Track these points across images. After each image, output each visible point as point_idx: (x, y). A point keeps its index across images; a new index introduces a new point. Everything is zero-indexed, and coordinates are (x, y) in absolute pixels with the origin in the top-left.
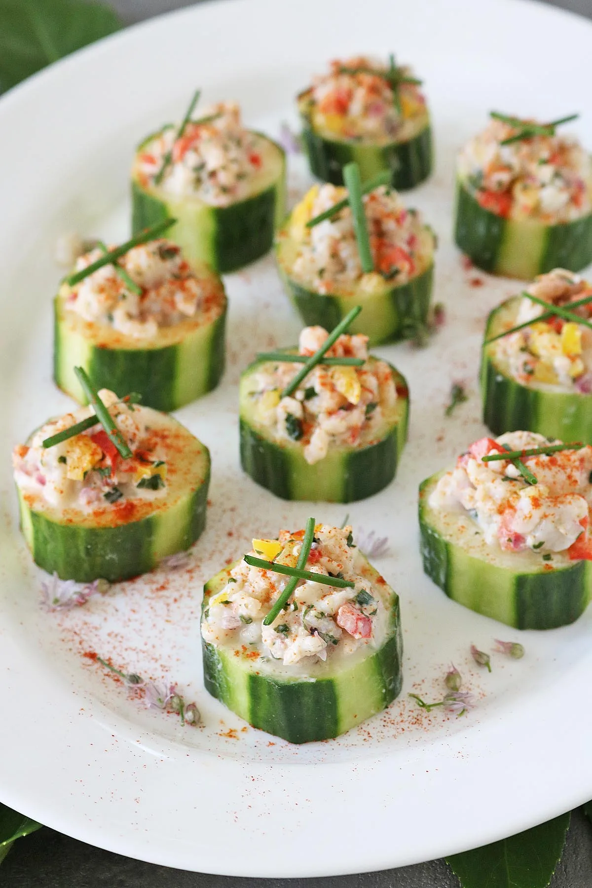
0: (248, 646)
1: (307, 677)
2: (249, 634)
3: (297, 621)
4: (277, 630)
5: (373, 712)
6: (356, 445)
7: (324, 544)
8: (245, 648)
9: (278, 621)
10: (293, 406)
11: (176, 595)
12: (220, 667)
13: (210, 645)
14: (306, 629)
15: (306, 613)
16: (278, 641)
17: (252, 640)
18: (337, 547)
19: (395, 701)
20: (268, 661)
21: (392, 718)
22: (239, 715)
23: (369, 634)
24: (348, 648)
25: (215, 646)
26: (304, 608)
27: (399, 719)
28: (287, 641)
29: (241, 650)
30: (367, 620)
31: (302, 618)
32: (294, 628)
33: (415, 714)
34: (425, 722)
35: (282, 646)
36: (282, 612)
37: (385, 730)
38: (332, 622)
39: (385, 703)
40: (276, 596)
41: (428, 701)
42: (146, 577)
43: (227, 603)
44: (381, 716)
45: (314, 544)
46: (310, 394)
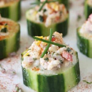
0: (36, 67)
1: (55, 73)
3: (50, 57)
4: (45, 59)
5: (74, 85)
7: (55, 36)
8: (35, 68)
9: (45, 57)
11: (13, 63)
12: (28, 75)
13: (24, 68)
14: (54, 58)
15: (53, 54)
16: (45, 63)
17: (37, 65)
19: (80, 83)
20: (43, 70)
21: (79, 87)
22: (35, 90)
23: (72, 60)
24: (66, 64)
25: (26, 68)
26: (52, 53)
27: (82, 87)
28: (48, 63)
29: (34, 68)
30: (71, 56)
31: (52, 56)
32: (50, 59)
33: (86, 85)
34: (89, 87)
35: (47, 64)
36: (46, 55)
37: (78, 90)
38: (61, 56)
39: (77, 83)
40: (43, 52)
43: (29, 55)
44: (76, 87)
45: (53, 36)
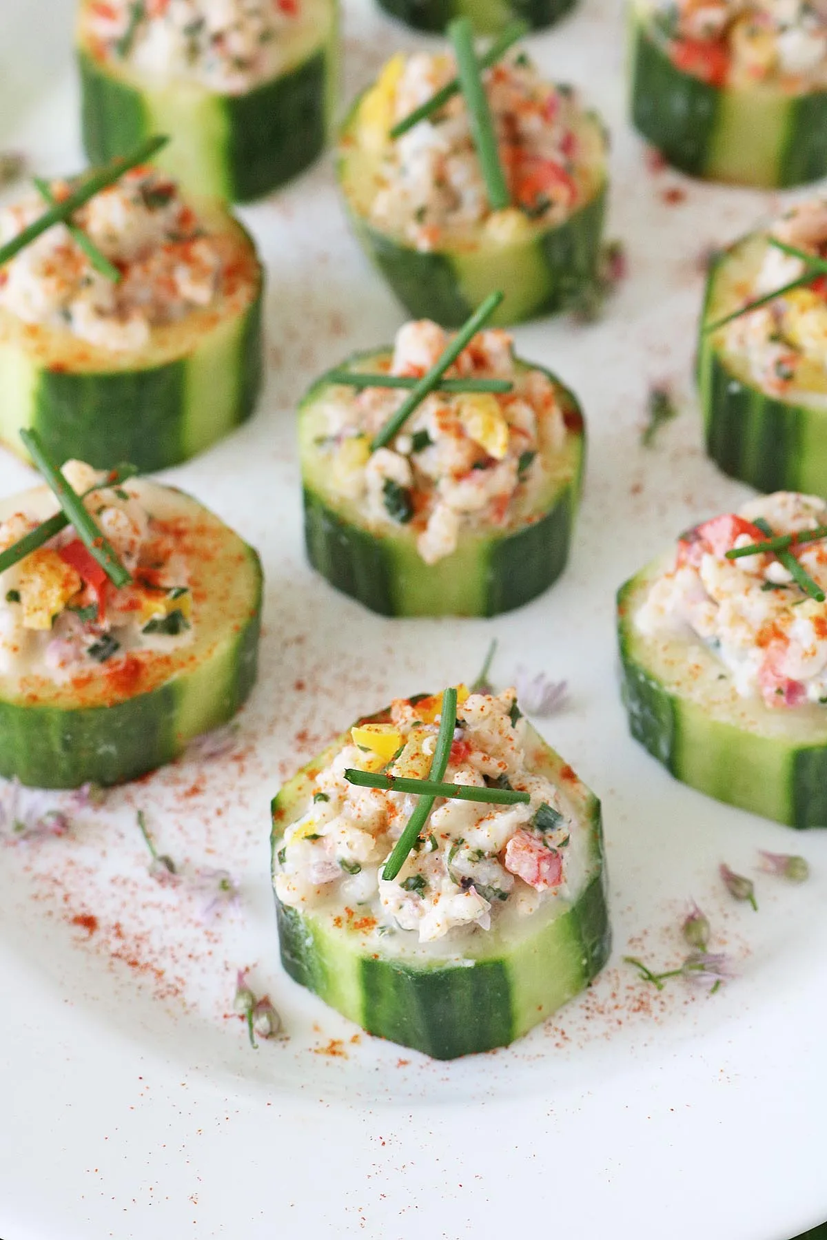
0: (355, 909)
1: (459, 959)
2: (357, 887)
3: (439, 869)
4: (405, 885)
5: (567, 996)
6: (503, 526)
7: (472, 729)
8: (350, 913)
9: (407, 871)
10: (393, 465)
11: (219, 802)
12: (308, 942)
13: (290, 908)
14: (455, 881)
15: (452, 853)
16: (408, 904)
17: (362, 898)
18: (496, 734)
19: (603, 973)
20: (392, 933)
21: (600, 1002)
22: (345, 1014)
23: (558, 879)
24: (525, 907)
25: (300, 911)
26: (448, 846)
27: (611, 1003)
28: (424, 903)
29: (344, 915)
30: (554, 857)
31: (445, 862)
32: (433, 881)
33: (636, 993)
34: (655, 1006)
35: (416, 911)
36: (412, 853)
37: (590, 1025)
38: (498, 866)
39: (586, 981)
40: (399, 826)
41: (656, 968)
42: (165, 772)
43: (315, 837)
44: (582, 999)
45: (457, 731)
46: (422, 442)
